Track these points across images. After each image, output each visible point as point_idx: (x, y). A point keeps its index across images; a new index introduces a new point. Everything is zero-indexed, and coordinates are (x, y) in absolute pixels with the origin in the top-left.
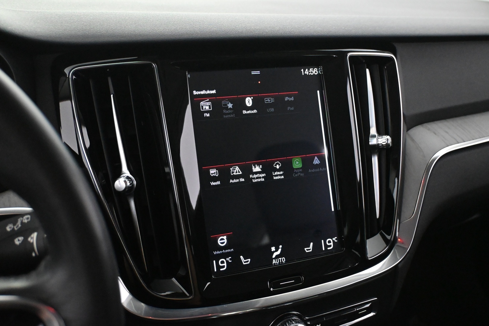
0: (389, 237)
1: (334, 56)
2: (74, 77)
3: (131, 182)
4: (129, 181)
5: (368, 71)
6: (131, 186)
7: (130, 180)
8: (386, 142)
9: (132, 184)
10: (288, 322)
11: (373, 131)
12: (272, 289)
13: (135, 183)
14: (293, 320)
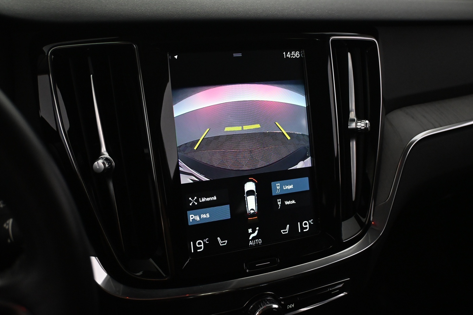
0: (363, 220)
1: (317, 40)
2: (53, 57)
3: (110, 164)
4: (107, 163)
5: (349, 54)
6: (109, 167)
7: (109, 161)
8: (365, 126)
9: (110, 165)
10: (263, 303)
11: (352, 115)
12: (248, 271)
13: (114, 164)
14: (268, 300)
